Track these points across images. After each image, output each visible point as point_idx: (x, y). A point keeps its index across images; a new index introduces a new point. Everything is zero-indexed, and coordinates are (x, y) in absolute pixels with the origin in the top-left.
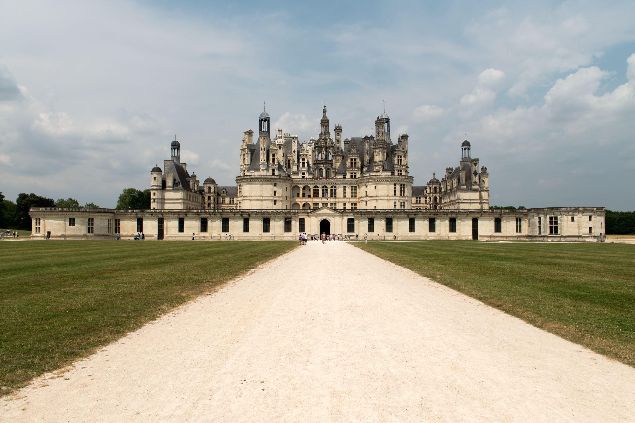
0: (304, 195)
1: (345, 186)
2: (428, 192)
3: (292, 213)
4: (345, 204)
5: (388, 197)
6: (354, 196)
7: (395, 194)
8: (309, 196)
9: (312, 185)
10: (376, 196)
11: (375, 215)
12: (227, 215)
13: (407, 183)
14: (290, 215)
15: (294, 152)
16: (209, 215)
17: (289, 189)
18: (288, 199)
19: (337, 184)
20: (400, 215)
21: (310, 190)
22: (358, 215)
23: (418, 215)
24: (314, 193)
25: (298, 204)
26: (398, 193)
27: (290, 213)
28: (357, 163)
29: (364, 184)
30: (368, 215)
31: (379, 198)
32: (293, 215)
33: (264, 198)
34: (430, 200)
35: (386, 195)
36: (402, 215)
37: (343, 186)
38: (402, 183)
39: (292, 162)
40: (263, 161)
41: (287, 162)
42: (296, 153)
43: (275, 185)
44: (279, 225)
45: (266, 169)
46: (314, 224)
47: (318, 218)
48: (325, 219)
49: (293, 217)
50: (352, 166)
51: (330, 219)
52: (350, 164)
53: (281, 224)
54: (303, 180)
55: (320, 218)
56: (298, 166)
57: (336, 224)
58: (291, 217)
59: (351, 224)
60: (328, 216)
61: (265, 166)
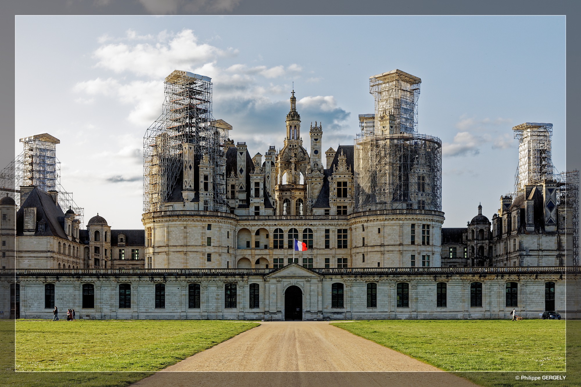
0: (257, 244)
1: (327, 228)
2: (470, 237)
3: (238, 275)
4: (327, 260)
5: (401, 247)
6: (342, 244)
7: (413, 243)
8: (266, 247)
9: (271, 227)
10: (382, 245)
11: (378, 278)
12: (127, 279)
13: (434, 223)
14: (234, 279)
15: (241, 171)
16: (96, 279)
17: (231, 233)
18: (231, 251)
19: (315, 225)
20: (422, 278)
21: (267, 236)
22: (351, 279)
23: (453, 278)
24: (275, 242)
25: (248, 260)
26: (418, 240)
27: (234, 275)
28: (348, 189)
29: (360, 225)
30: (367, 278)
31: (387, 248)
32: (240, 279)
33: (189, 249)
34: (473, 251)
35: (398, 243)
36: (425, 278)
37: (324, 228)
38: (424, 223)
39: (237, 188)
40: (188, 187)
41: (229, 188)
42: (244, 173)
43: (209, 227)
44: (215, 295)
45: (193, 201)
46: (276, 293)
47: (282, 282)
48: (293, 285)
49: (240, 281)
50: (339, 195)
51: (302, 285)
52: (336, 191)
53: (219, 293)
54: (256, 218)
55: (286, 284)
56: (249, 195)
57: (312, 293)
58: (235, 281)
59: (338, 292)
60: (299, 280)
61: (192, 195)
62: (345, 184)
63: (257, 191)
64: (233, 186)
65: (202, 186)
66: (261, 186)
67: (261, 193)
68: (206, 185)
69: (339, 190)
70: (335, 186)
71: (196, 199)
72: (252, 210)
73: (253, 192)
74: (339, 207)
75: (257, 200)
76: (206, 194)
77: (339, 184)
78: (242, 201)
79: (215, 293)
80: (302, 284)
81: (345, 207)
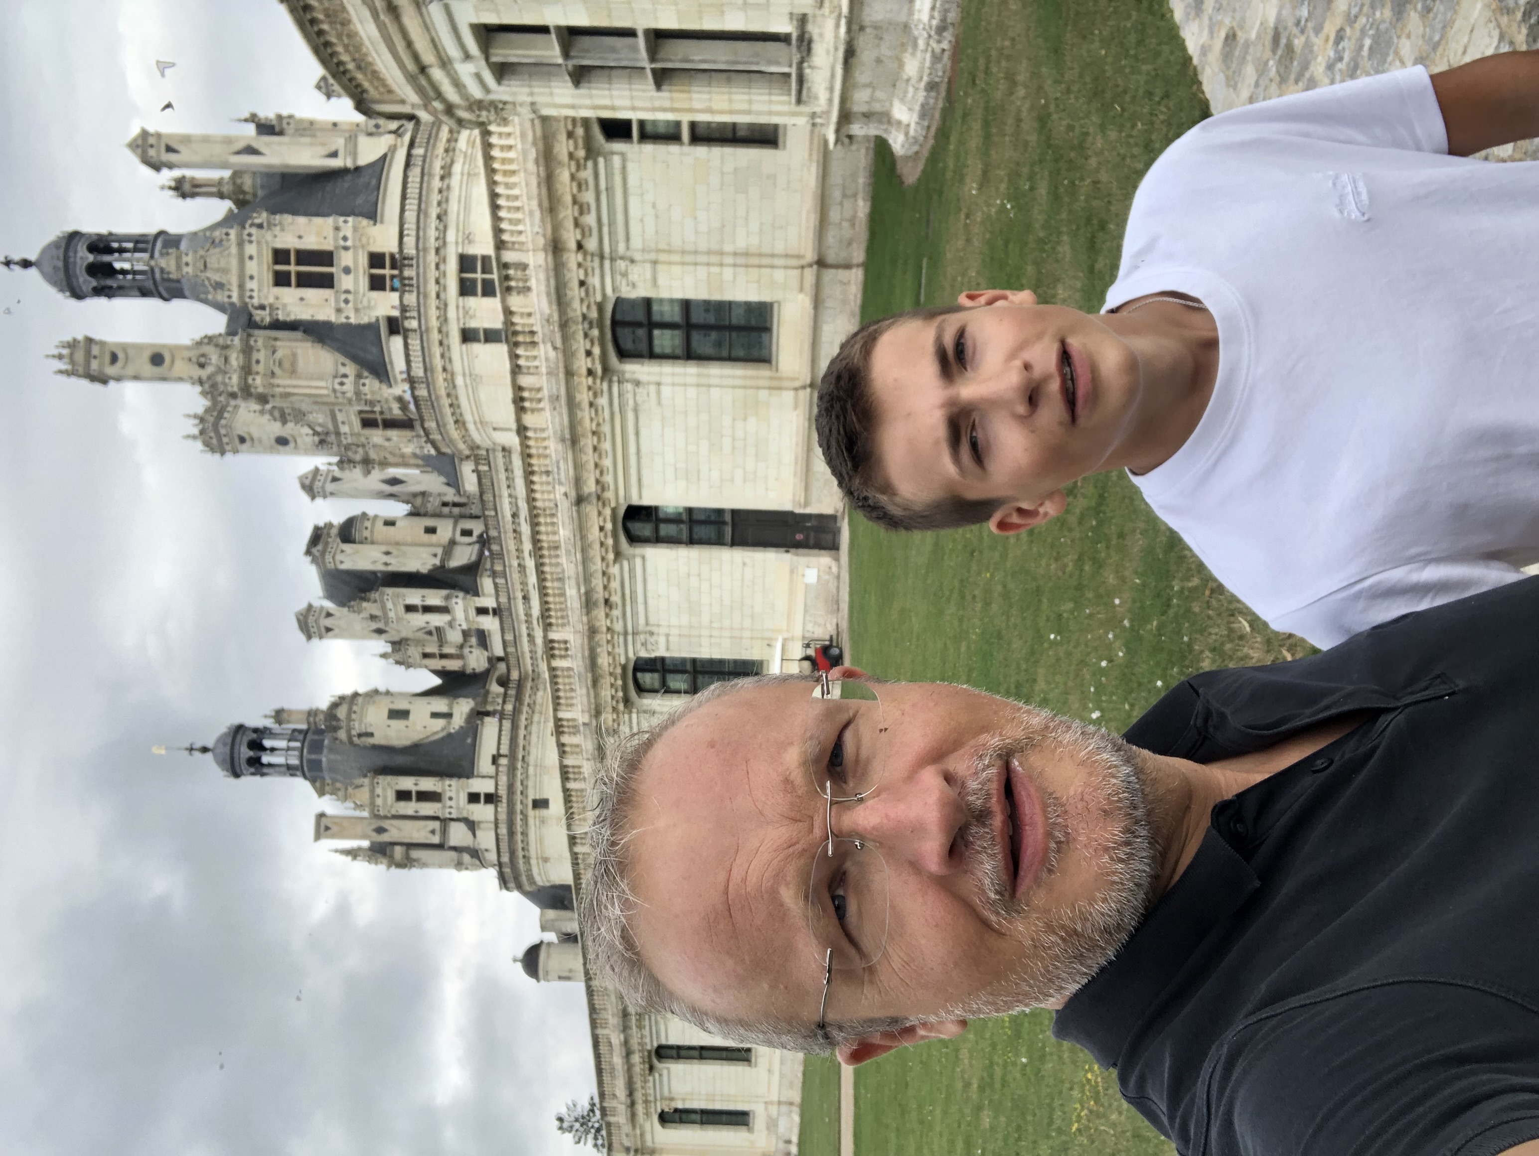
39: (432, 649)
43: (541, 804)
45: (473, 830)
54: (505, 615)
65: (426, 808)
66: (414, 601)
70: (376, 435)
72: (488, 623)
73: (437, 620)
75: (459, 614)
76: (451, 799)
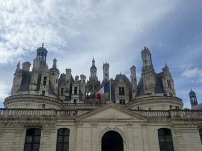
28: (125, 91)
39: (64, 90)
40: (33, 82)
41: (60, 90)
42: (69, 83)
44: (11, 144)
45: (35, 90)
46: (90, 140)
47: (98, 127)
48: (112, 129)
49: (45, 124)
50: (120, 94)
51: (123, 130)
52: (118, 92)
53: (16, 141)
54: (74, 105)
55: (103, 128)
56: (71, 94)
57: (136, 141)
58: (40, 125)
59: (165, 140)
60: (118, 124)
61: (35, 87)
62: (123, 88)
63: (76, 91)
64: (62, 89)
65: (42, 82)
66: (78, 89)
67: (78, 92)
68: (45, 82)
69: (120, 91)
70: (118, 89)
71: (37, 90)
72: (72, 101)
73: (73, 92)
74: (120, 100)
75: (75, 96)
76: (44, 87)
77: (120, 88)
78: (67, 97)
79: (11, 141)
80: (122, 128)
81: (124, 100)
